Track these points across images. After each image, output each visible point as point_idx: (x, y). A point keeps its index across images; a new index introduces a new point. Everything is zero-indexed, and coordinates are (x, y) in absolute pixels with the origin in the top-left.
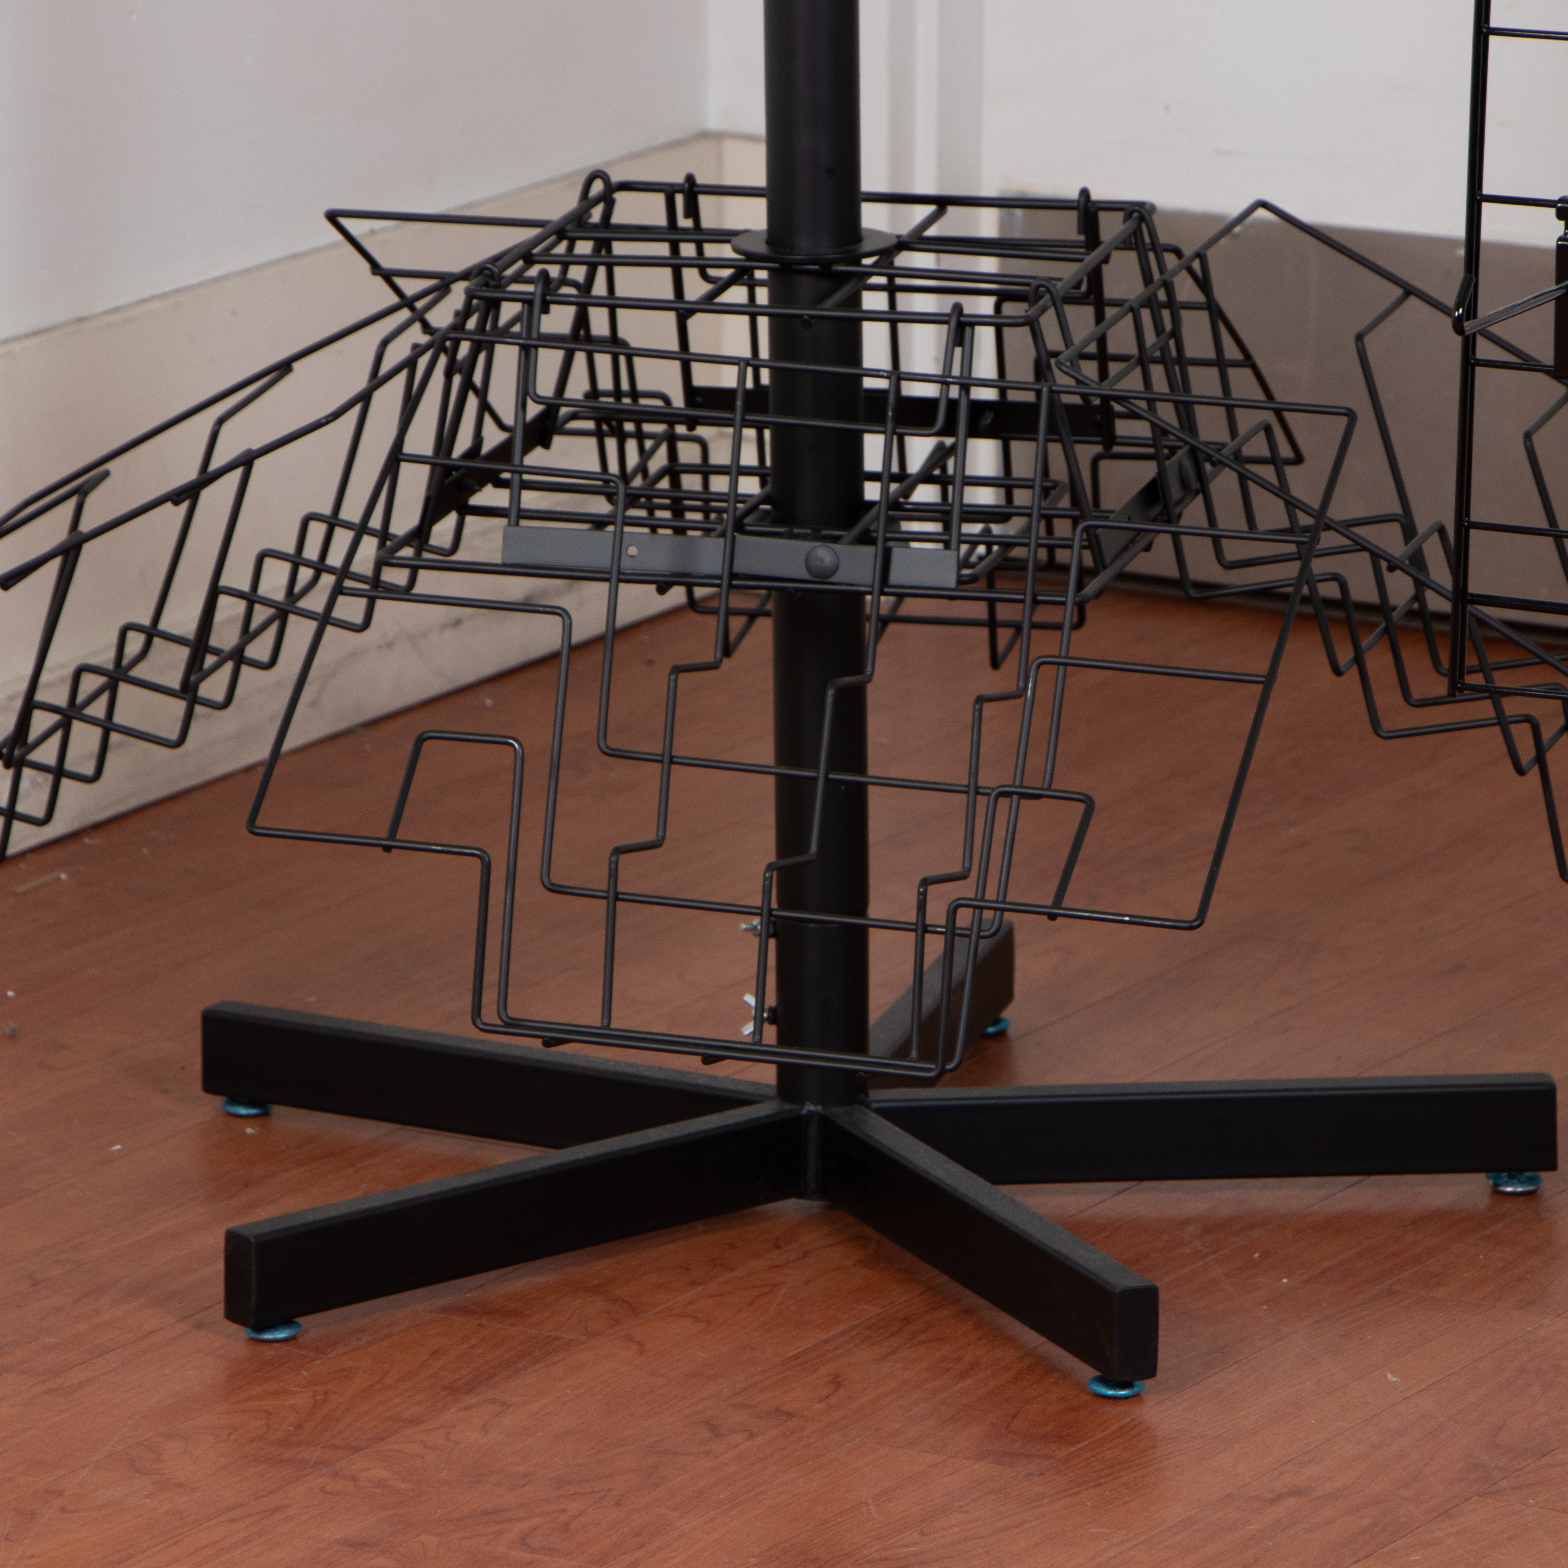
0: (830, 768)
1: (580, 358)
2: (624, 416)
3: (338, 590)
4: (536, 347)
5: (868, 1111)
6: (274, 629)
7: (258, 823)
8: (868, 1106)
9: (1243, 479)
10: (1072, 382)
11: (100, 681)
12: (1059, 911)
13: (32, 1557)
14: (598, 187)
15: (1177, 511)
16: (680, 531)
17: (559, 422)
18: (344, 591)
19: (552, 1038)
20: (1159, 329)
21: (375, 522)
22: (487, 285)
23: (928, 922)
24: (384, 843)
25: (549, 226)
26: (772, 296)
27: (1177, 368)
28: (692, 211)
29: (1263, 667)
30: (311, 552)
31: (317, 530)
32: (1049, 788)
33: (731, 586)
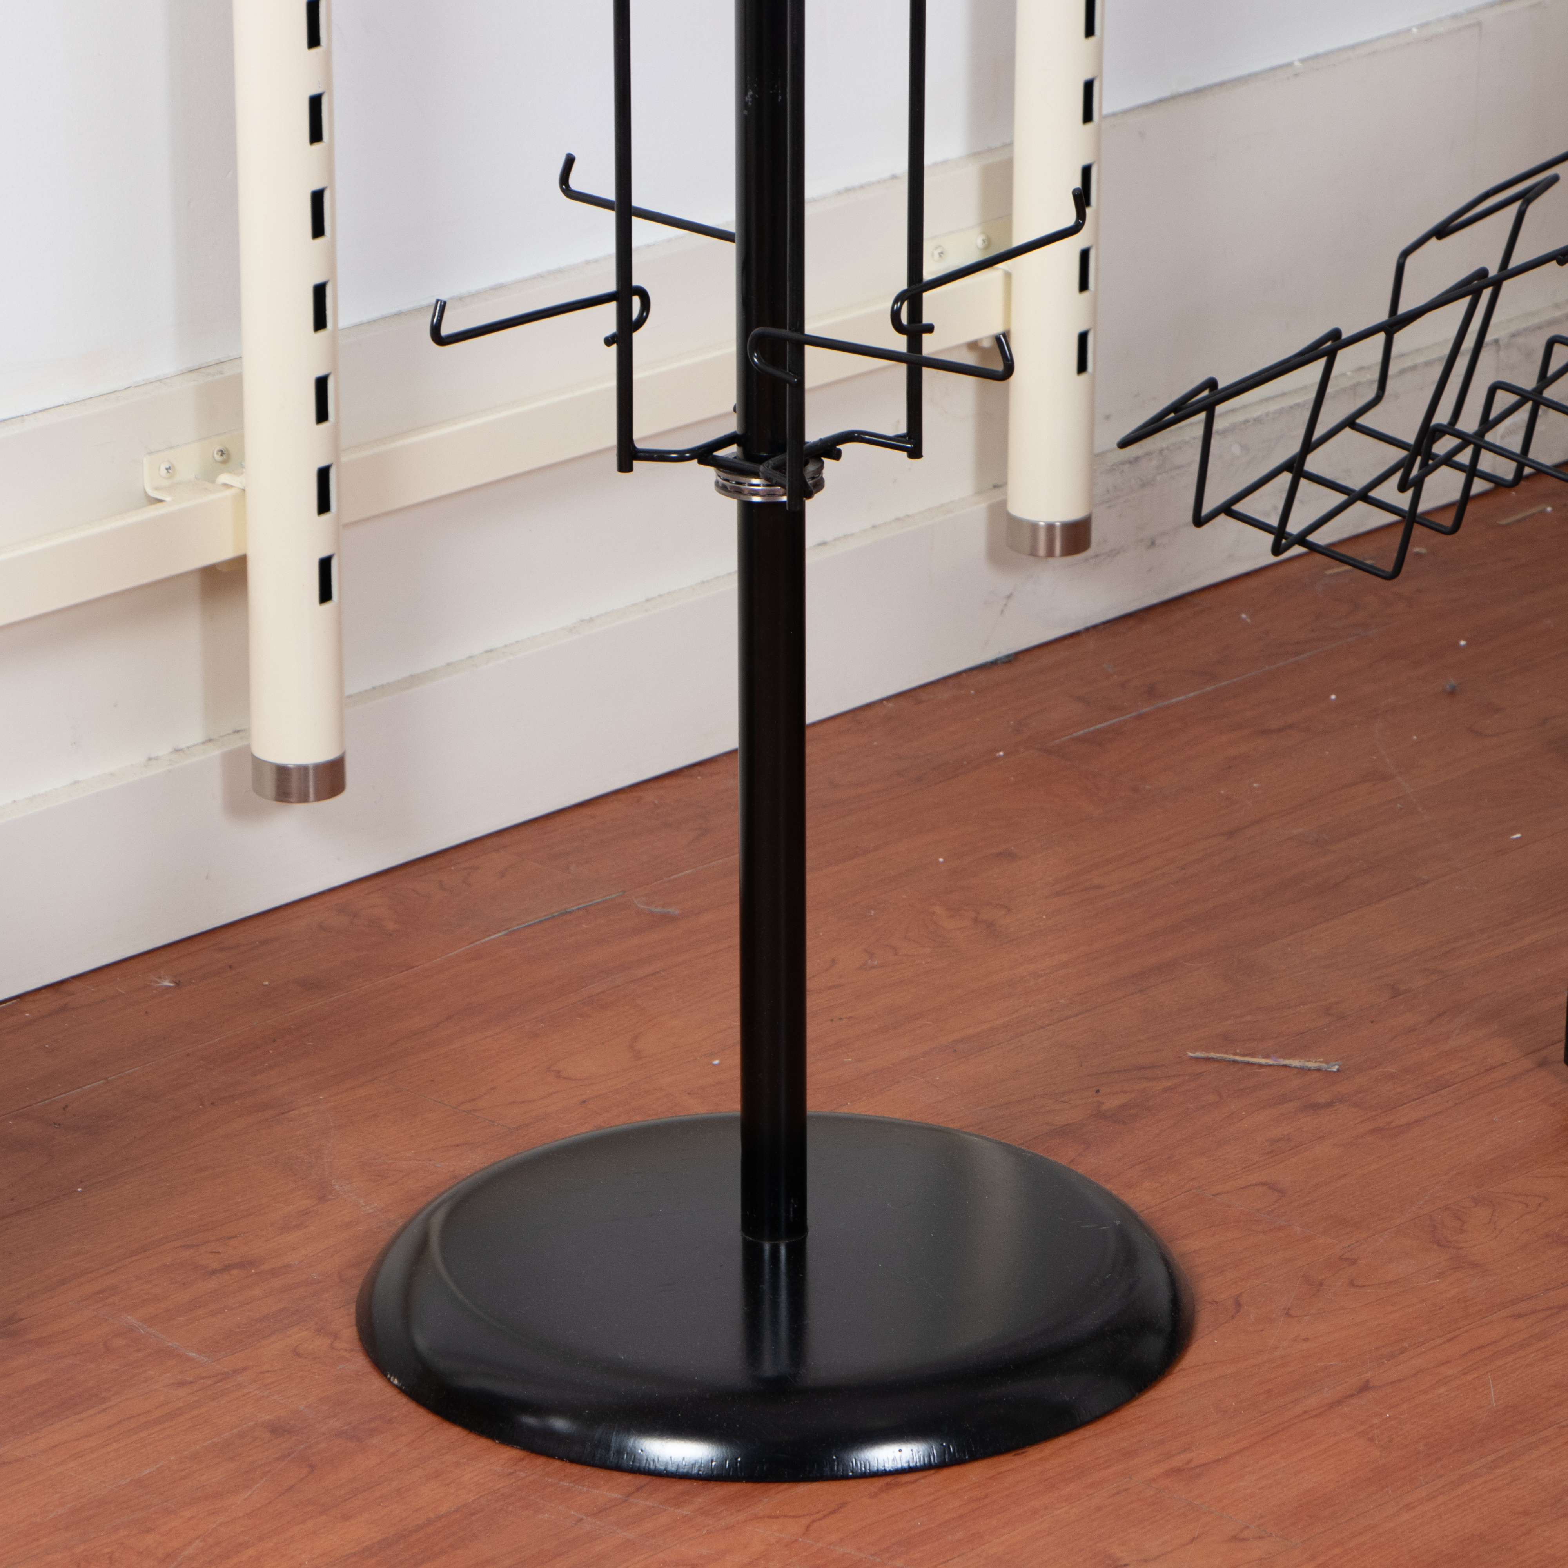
13: (1306, 1339)
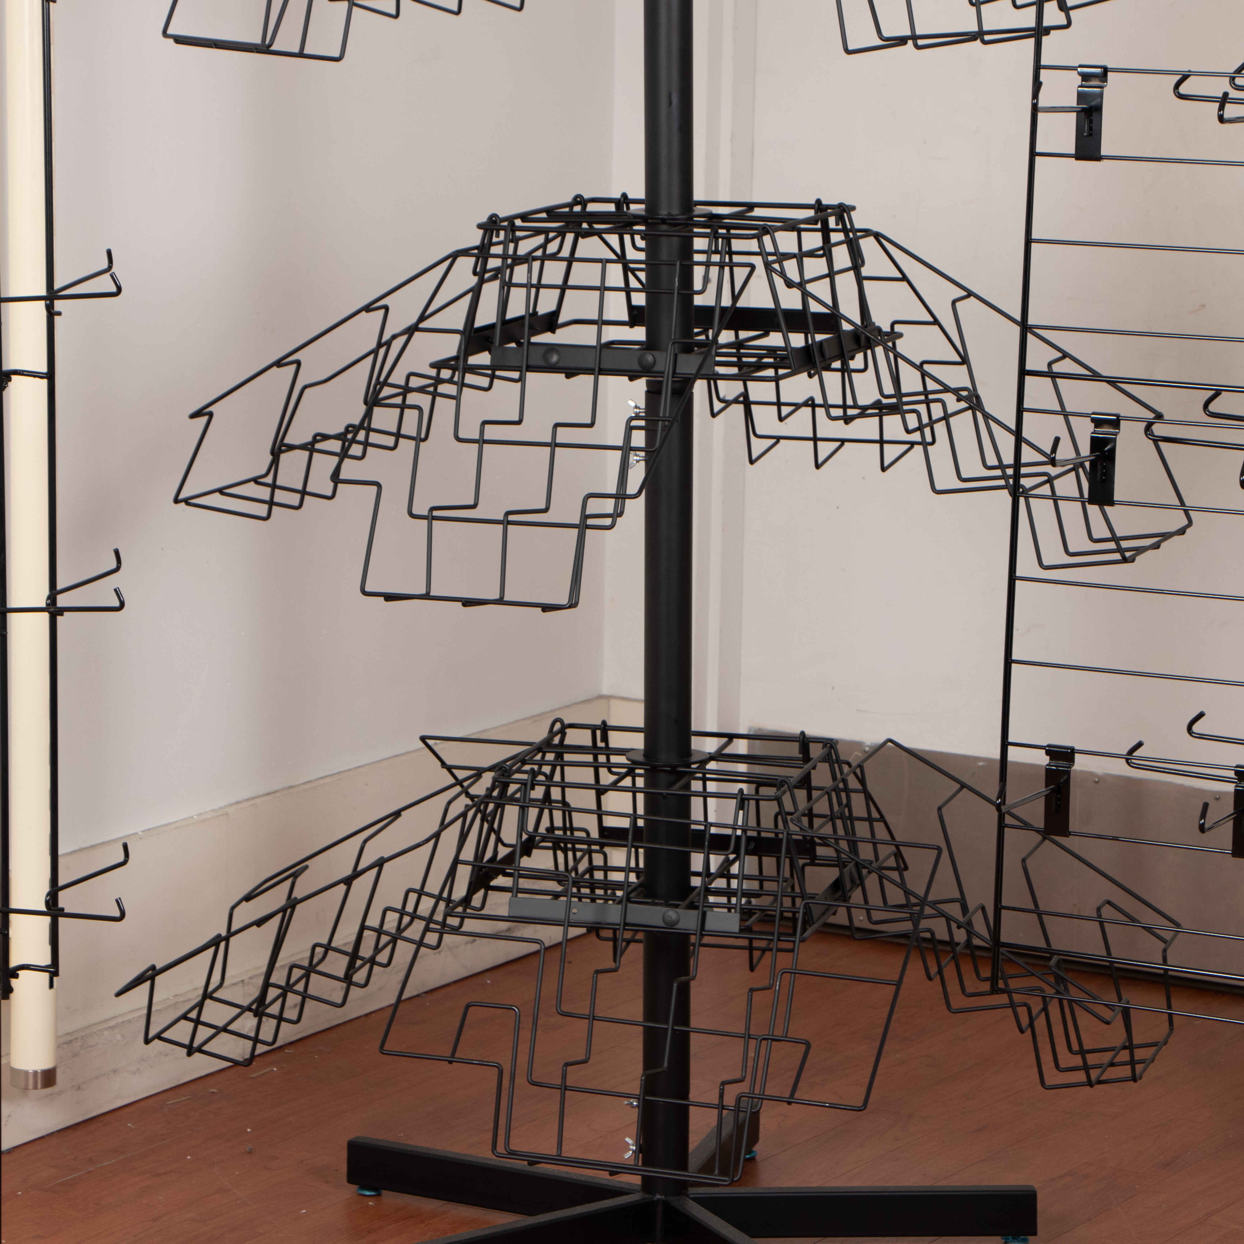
0: (675, 1024)
1: (546, 812)
2: (567, 841)
3: (427, 929)
4: (528, 807)
5: (687, 1199)
6: (389, 947)
7: (385, 1048)
8: (688, 1196)
9: (881, 878)
10: (798, 829)
11: (301, 972)
12: (793, 1100)
14: (558, 726)
15: (849, 895)
16: (593, 900)
17: (536, 843)
18: (430, 930)
19: (533, 1161)
20: (840, 803)
21: (445, 895)
22: (503, 775)
23: (724, 1104)
24: (449, 1059)
25: (535, 745)
26: (646, 783)
27: (848, 821)
28: (605, 739)
29: (896, 977)
30: (410, 908)
31: (413, 897)
32: (786, 1037)
33: (624, 929)
